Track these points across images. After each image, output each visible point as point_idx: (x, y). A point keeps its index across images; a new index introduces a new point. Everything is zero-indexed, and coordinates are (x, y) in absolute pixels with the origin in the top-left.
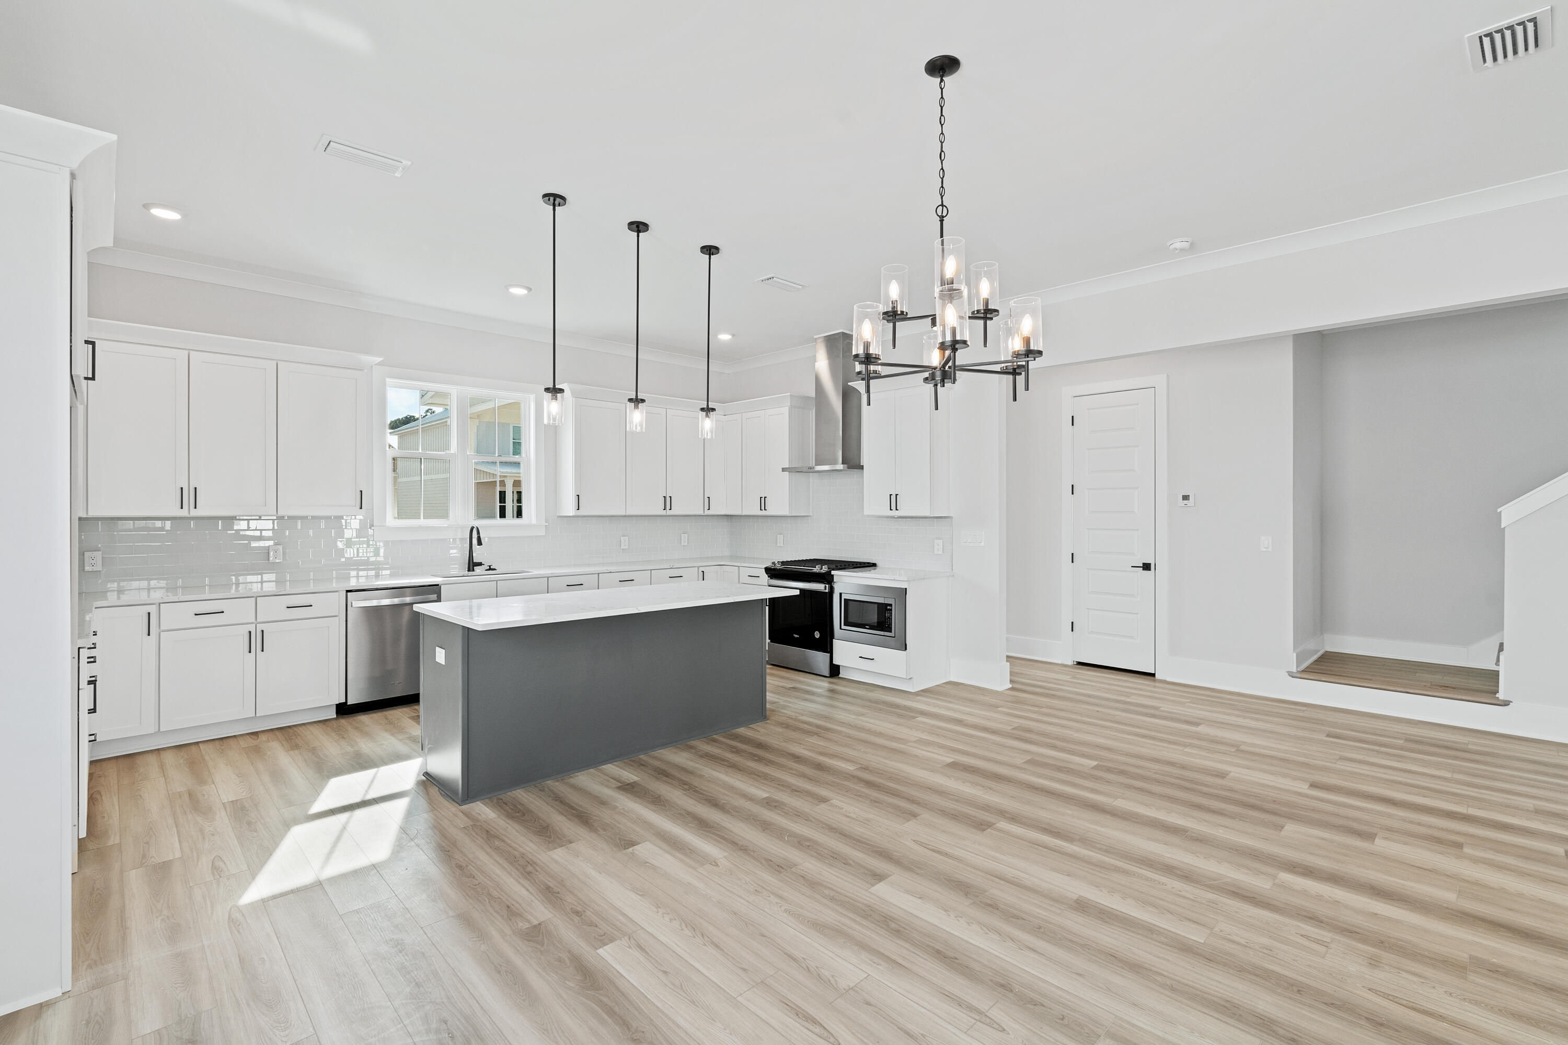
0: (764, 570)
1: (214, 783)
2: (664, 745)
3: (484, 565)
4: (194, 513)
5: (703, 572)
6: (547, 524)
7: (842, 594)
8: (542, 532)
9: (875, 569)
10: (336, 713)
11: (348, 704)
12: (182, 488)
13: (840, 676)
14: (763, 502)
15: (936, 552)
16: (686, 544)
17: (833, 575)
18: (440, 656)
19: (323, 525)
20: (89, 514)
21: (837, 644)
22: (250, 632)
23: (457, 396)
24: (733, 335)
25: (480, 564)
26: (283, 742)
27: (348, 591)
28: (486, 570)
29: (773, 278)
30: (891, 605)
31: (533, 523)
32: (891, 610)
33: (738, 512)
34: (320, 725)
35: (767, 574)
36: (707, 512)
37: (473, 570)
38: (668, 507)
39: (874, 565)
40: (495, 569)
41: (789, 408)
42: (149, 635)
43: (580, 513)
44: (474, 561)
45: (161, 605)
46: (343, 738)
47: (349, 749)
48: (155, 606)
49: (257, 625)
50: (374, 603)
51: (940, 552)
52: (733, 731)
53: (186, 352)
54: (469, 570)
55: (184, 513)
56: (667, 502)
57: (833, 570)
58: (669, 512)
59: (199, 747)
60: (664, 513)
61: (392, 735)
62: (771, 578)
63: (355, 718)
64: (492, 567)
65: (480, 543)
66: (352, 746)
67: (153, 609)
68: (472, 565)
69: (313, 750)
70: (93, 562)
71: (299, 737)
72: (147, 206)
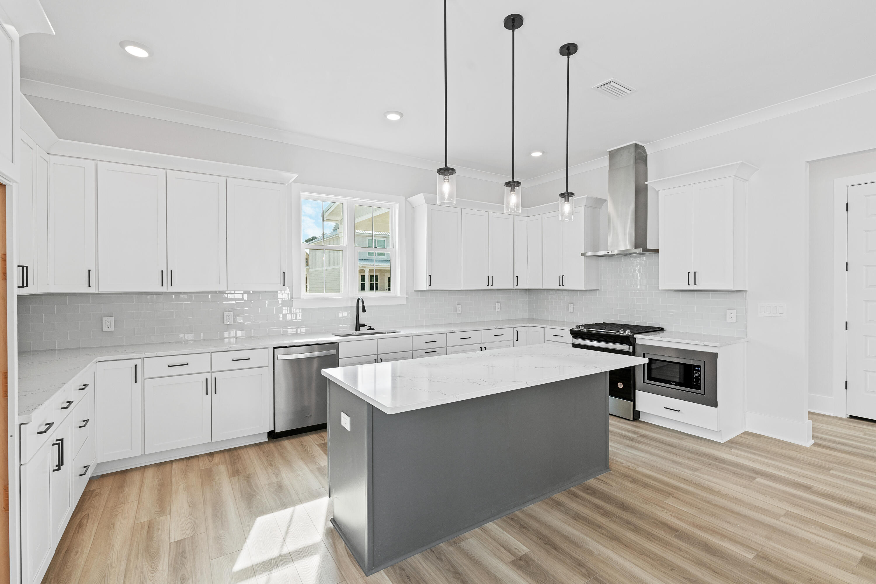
0: (569, 331)
1: (170, 514)
2: (532, 500)
3: (366, 326)
4: (171, 289)
5: (517, 331)
6: (408, 296)
7: (645, 354)
8: (405, 303)
9: (663, 332)
10: (268, 438)
11: (276, 432)
12: (162, 271)
13: (640, 419)
14: (561, 280)
15: (728, 320)
16: (499, 310)
17: (635, 338)
18: (346, 422)
19: (260, 297)
20: (100, 291)
21: (639, 394)
22: (207, 379)
23: (348, 205)
24: (543, 152)
25: (364, 325)
26: (228, 466)
27: (275, 348)
28: (368, 330)
29: (611, 82)
30: (700, 367)
31: (398, 295)
32: (700, 371)
33: (540, 287)
34: (256, 449)
35: (571, 334)
36: (516, 287)
37: (359, 330)
38: (490, 283)
39: (662, 329)
40: (374, 329)
41: (584, 207)
42: (136, 382)
43: (432, 288)
44: (360, 323)
45: (145, 359)
46: (271, 465)
47: (274, 480)
48: (141, 359)
49: (212, 373)
50: (293, 357)
51: (734, 320)
52: (585, 482)
53: (165, 171)
54: (356, 330)
55: (164, 289)
56: (490, 280)
57: (637, 334)
58: (491, 287)
59: (172, 467)
60: (487, 288)
61: (306, 464)
62: (574, 338)
63: (280, 443)
64: (371, 327)
65: (364, 311)
66: (277, 477)
67: (138, 362)
68: (359, 326)
69: (248, 478)
70: (108, 325)
71: (240, 461)
72: (122, 44)
